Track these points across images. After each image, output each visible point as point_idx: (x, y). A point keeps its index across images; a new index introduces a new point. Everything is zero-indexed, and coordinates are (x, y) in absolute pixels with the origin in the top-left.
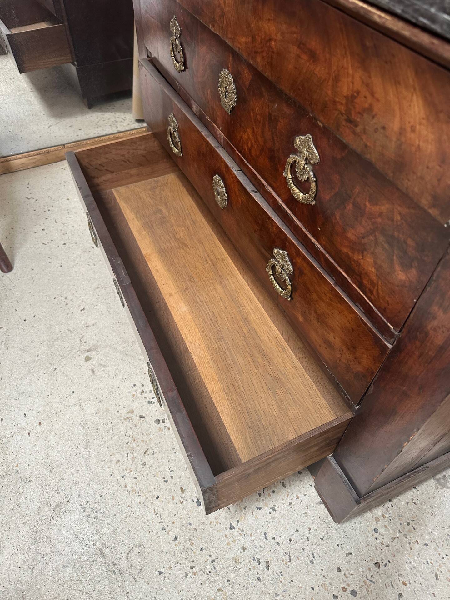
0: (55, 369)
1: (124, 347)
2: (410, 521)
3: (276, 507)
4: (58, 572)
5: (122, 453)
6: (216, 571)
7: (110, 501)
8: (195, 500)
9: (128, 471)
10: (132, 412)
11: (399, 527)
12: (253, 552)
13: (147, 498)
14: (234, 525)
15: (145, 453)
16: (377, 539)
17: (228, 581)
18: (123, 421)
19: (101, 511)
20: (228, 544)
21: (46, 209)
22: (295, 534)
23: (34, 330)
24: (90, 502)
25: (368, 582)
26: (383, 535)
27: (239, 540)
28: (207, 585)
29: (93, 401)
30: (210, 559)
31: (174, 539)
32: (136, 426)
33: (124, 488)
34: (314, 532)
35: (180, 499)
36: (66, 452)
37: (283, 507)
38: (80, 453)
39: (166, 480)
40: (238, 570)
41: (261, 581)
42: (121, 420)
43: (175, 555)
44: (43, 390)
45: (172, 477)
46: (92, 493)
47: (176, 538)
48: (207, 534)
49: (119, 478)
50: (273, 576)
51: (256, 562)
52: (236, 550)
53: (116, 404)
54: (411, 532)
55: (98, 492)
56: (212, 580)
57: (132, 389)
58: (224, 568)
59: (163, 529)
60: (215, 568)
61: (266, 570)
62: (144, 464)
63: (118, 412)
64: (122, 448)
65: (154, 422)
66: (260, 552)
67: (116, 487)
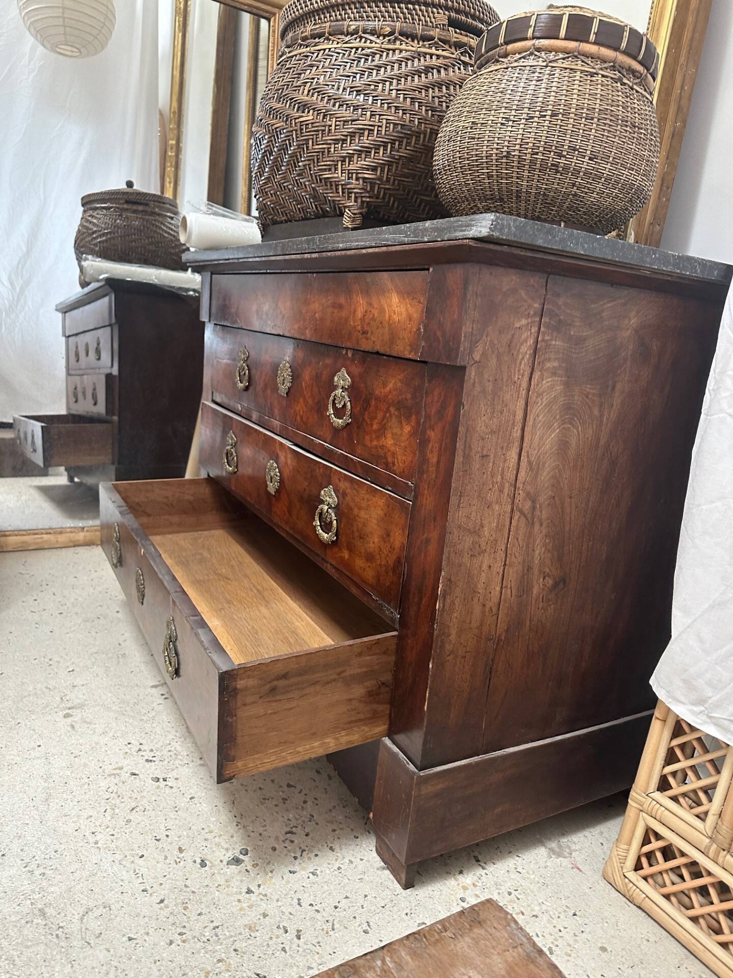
0: (19, 723)
1: (120, 708)
2: (513, 891)
3: (318, 872)
5: (98, 809)
6: (219, 939)
7: (68, 857)
8: (199, 861)
9: (103, 828)
10: (121, 768)
11: (496, 896)
12: (278, 919)
13: (126, 857)
14: (254, 889)
15: (133, 809)
17: (235, 950)
18: (106, 776)
19: (52, 867)
20: (241, 909)
21: (44, 583)
22: (344, 901)
24: (37, 857)
27: (259, 905)
29: (67, 755)
30: (212, 925)
31: (158, 901)
32: (123, 783)
33: (93, 845)
34: (372, 899)
35: (176, 859)
36: (14, 804)
37: (328, 872)
38: (34, 806)
39: (157, 838)
40: (252, 938)
41: (286, 952)
42: (103, 776)
43: (157, 919)
45: (167, 836)
46: (43, 848)
47: (162, 901)
48: (210, 898)
49: (87, 834)
50: (305, 947)
51: (282, 931)
52: (252, 916)
53: (98, 760)
54: (514, 902)
55: (52, 847)
56: (210, 949)
57: (125, 747)
58: (231, 936)
59: (144, 891)
60: (217, 936)
61: (295, 939)
62: (129, 821)
63: (100, 767)
64: (99, 803)
65: (151, 780)
66: (289, 919)
67: (81, 843)
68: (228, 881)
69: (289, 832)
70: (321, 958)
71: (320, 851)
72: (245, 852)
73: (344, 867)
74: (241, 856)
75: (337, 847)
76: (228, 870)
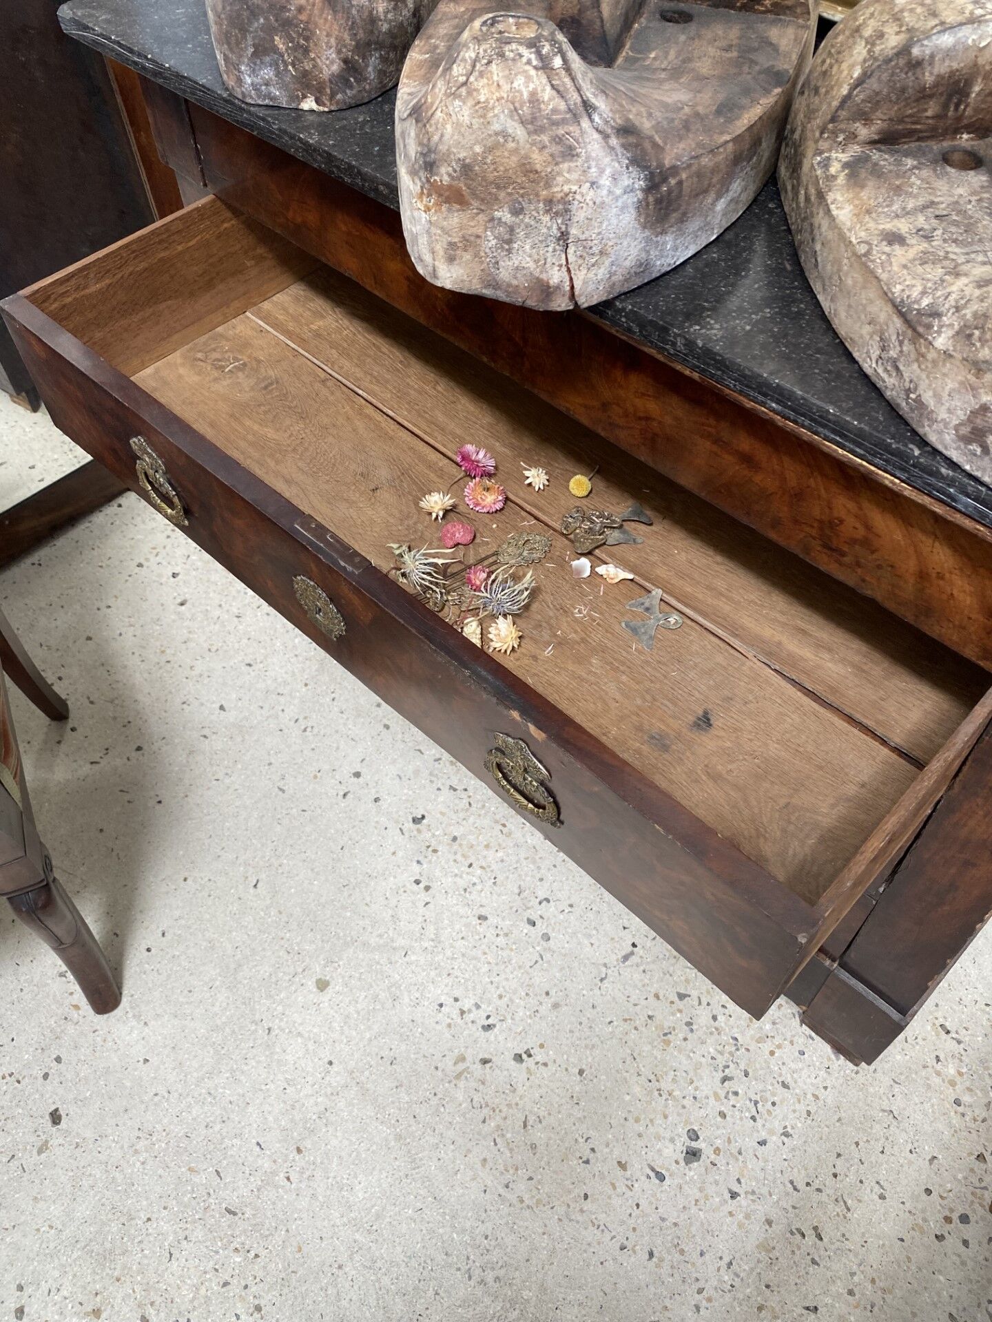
0: (269, 1030)
1: (380, 936)
3: (789, 1129)
5: (484, 1143)
6: (742, 1280)
7: (506, 1240)
9: (511, 1172)
10: (462, 1059)
12: (785, 1221)
13: (569, 1206)
14: (736, 1188)
15: (525, 1126)
16: (963, 1115)
17: (768, 1286)
18: (454, 1082)
19: (500, 1264)
20: (740, 1226)
22: (839, 1162)
23: (180, 965)
24: (472, 1257)
25: (978, 1191)
26: (970, 1106)
27: (755, 1211)
28: (738, 1309)
29: (379, 1065)
30: (723, 1263)
31: (647, 1257)
32: (483, 1083)
33: (519, 1206)
35: (626, 1182)
37: (799, 1125)
38: (407, 1175)
39: (585, 1159)
40: (774, 1261)
41: (818, 1265)
42: (450, 1082)
43: (663, 1282)
44: (269, 1081)
45: (593, 1150)
46: (467, 1238)
47: (651, 1255)
48: (698, 1224)
49: (501, 1192)
50: (833, 1247)
51: (798, 1236)
52: (757, 1230)
53: (424, 1056)
55: (477, 1232)
56: (741, 1297)
57: (441, 1015)
58: (752, 1270)
59: (623, 1248)
60: (738, 1276)
61: (818, 1242)
62: (533, 1147)
63: (437, 1068)
64: (479, 1133)
65: (513, 1063)
66: (797, 1216)
67: (505, 1209)
68: (701, 1189)
69: (724, 1080)
70: (856, 1255)
71: (774, 1094)
72: (694, 1135)
73: (813, 1109)
74: (694, 1144)
75: (789, 1080)
76: (692, 1173)
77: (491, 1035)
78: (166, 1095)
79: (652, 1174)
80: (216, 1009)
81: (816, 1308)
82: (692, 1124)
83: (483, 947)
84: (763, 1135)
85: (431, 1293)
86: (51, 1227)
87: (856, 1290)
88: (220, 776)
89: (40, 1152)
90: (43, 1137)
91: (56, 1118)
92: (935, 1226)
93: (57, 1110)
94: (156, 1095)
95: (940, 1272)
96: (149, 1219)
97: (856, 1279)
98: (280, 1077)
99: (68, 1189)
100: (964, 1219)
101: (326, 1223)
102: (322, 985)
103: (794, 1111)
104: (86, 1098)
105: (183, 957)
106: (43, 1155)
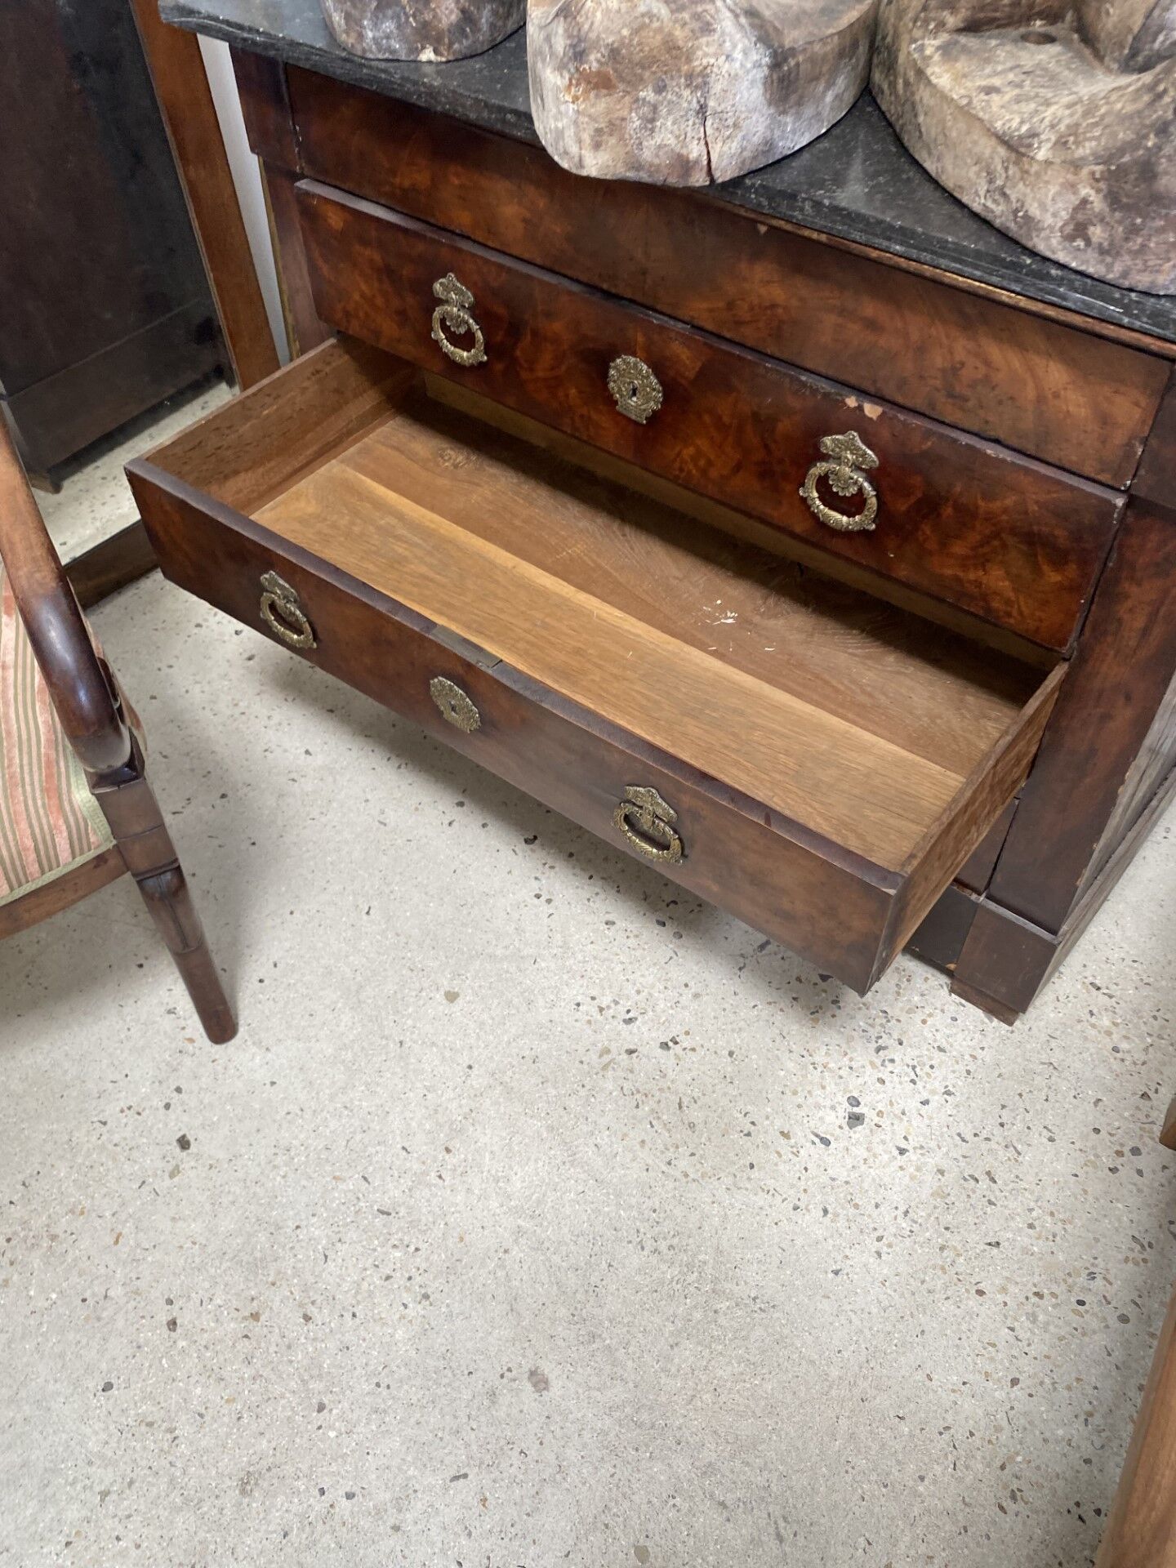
0: (401, 1043)
2: (1157, 1014)
3: (951, 1088)
4: (669, 1359)
5: (640, 1126)
6: (920, 1225)
7: (675, 1211)
9: (672, 1150)
10: (606, 1051)
11: (1144, 1028)
12: (957, 1170)
13: (735, 1176)
14: (903, 1145)
15: (680, 1107)
16: (1123, 1060)
17: (947, 1229)
18: (601, 1073)
19: (672, 1233)
20: (912, 1178)
22: (1004, 1113)
23: (297, 992)
24: (642, 1230)
25: (1146, 1126)
26: (1129, 1052)
27: (925, 1164)
28: (919, 1251)
29: (521, 1065)
30: (900, 1212)
31: (822, 1214)
32: (632, 1071)
33: (685, 1180)
35: (791, 1150)
36: (537, 1173)
37: (960, 1083)
38: (564, 1162)
39: (746, 1132)
40: (951, 1206)
41: (995, 1205)
42: (597, 1074)
43: (841, 1235)
44: (407, 1090)
45: (753, 1123)
46: (634, 1213)
47: (826, 1211)
48: (870, 1180)
49: (664, 1168)
50: (1008, 1188)
51: (972, 1182)
52: (930, 1180)
53: (567, 1052)
55: (644, 1207)
56: (922, 1241)
57: (579, 1013)
58: (929, 1215)
59: (796, 1208)
60: (916, 1222)
61: (992, 1185)
62: (692, 1126)
63: (582, 1062)
64: (634, 1118)
65: (659, 1050)
66: (968, 1164)
67: (670, 1185)
68: (868, 1149)
69: (878, 1049)
70: (1032, 1193)
71: (931, 1059)
72: (854, 1102)
73: (971, 1068)
74: (856, 1110)
75: (944, 1045)
76: (857, 1135)
77: (633, 1027)
78: (300, 1113)
79: (817, 1140)
80: (342, 1029)
81: (998, 1244)
82: (851, 1092)
83: (615, 949)
84: (925, 1096)
85: (604, 1265)
86: (194, 1243)
87: (1036, 1223)
88: (315, 813)
89: (172, 1175)
90: (174, 1163)
91: (184, 1143)
92: (1107, 1161)
93: (184, 1136)
94: (288, 1113)
95: (1117, 1200)
96: (298, 1227)
97: (1034, 1214)
98: (419, 1085)
99: (208, 1207)
100: (1136, 1151)
101: (485, 1213)
102: (452, 997)
103: (954, 1072)
104: (213, 1123)
105: (299, 985)
106: (176, 1179)
